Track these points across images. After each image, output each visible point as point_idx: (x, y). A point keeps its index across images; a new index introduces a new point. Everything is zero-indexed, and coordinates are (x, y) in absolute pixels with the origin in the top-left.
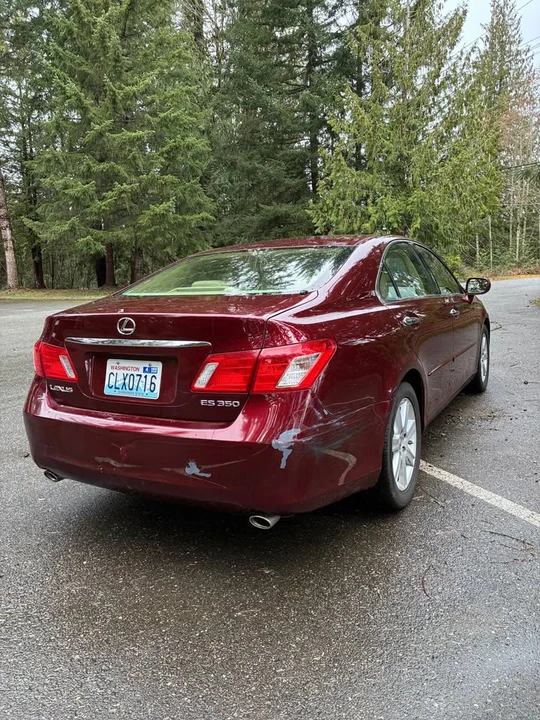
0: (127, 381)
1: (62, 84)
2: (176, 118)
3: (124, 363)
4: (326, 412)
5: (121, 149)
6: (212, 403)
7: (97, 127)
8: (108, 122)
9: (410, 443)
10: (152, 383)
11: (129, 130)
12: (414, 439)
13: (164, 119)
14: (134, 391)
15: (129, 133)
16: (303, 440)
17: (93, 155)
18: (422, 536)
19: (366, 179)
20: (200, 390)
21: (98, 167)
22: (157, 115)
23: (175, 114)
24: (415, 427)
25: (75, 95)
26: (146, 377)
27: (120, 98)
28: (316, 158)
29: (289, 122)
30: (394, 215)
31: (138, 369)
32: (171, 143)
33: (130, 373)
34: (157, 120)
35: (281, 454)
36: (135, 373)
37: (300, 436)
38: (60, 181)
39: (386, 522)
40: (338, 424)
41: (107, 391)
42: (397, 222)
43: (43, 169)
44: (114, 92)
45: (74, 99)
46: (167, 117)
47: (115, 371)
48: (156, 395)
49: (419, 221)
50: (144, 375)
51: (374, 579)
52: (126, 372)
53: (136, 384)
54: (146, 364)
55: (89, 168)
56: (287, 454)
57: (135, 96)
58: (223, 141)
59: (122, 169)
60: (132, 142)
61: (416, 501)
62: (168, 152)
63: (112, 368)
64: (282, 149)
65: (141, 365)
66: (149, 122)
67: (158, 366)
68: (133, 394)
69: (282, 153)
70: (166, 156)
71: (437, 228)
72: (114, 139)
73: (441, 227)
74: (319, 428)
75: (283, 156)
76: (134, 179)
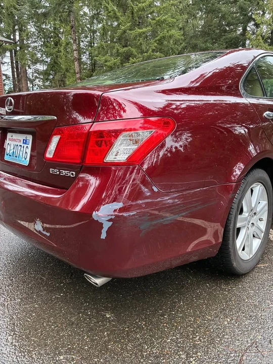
0: (15, 150)
1: (107, 5)
2: (165, 20)
4: (155, 189)
5: (135, 39)
6: (56, 171)
7: (123, 28)
8: (129, 24)
9: (261, 220)
10: (26, 153)
11: (139, 28)
12: (265, 217)
13: (158, 21)
14: (18, 158)
15: (139, 30)
16: (125, 214)
17: (121, 44)
18: (255, 305)
20: (49, 159)
21: (122, 50)
22: (154, 19)
23: (164, 18)
24: (266, 208)
25: (113, 10)
26: (23, 147)
27: (135, 10)
28: (245, 40)
29: (230, 19)
31: (20, 141)
32: (161, 35)
33: (16, 144)
34: (154, 22)
35: (100, 225)
36: (19, 144)
37: (121, 210)
38: (103, 58)
39: (228, 284)
40: (171, 201)
41: (6, 157)
43: (96, 52)
44: (133, 7)
45: (112, 12)
46: (160, 19)
47: (10, 142)
48: (27, 162)
50: (23, 145)
51: (195, 346)
53: (19, 153)
54: (25, 137)
55: (118, 50)
56: (107, 225)
57: (143, 10)
58: (191, 33)
59: (134, 50)
60: (140, 35)
61: (259, 268)
62: (159, 40)
63: (9, 139)
64: (225, 36)
65: (22, 137)
66: (150, 24)
67: (30, 139)
68: (17, 161)
69: (224, 37)
70: (157, 42)
72: (131, 34)
74: (146, 204)
75: (225, 39)
76: (140, 56)
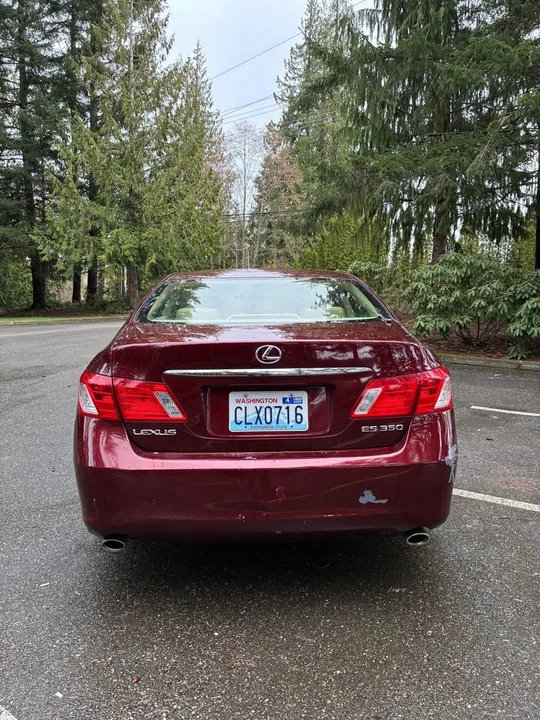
0: (262, 414)
3: (252, 395)
6: (373, 428)
10: (297, 414)
14: (274, 424)
19: (99, 211)
20: (361, 416)
26: (288, 408)
30: (130, 249)
31: (274, 400)
33: (265, 405)
36: (272, 405)
41: (233, 428)
42: (133, 256)
47: (243, 405)
48: (305, 426)
49: (154, 256)
50: (284, 406)
52: (258, 405)
53: (275, 417)
54: (287, 394)
63: (238, 401)
65: (279, 396)
67: (303, 396)
68: (274, 428)
71: (171, 263)
73: (175, 263)
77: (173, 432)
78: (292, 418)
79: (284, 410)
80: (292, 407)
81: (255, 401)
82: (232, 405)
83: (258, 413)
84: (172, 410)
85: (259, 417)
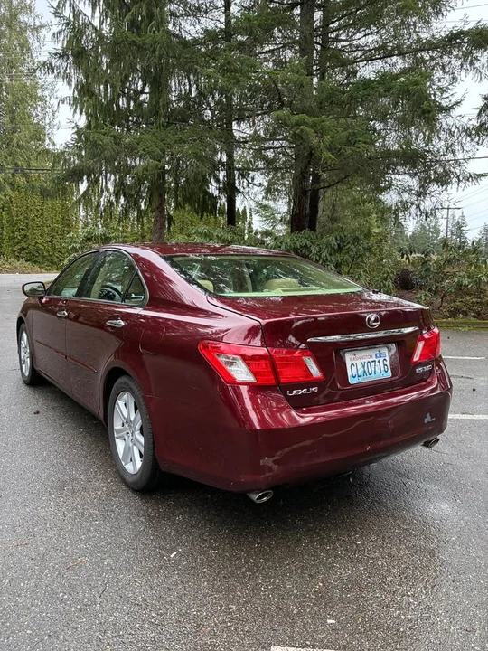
3: (359, 354)
31: (371, 356)
41: (351, 381)
52: (363, 361)
54: (377, 351)
63: (351, 359)
77: (315, 389)
78: (382, 369)
79: (377, 364)
80: (381, 360)
81: (360, 358)
82: (348, 363)
83: (364, 367)
84: (315, 371)
85: (365, 371)
